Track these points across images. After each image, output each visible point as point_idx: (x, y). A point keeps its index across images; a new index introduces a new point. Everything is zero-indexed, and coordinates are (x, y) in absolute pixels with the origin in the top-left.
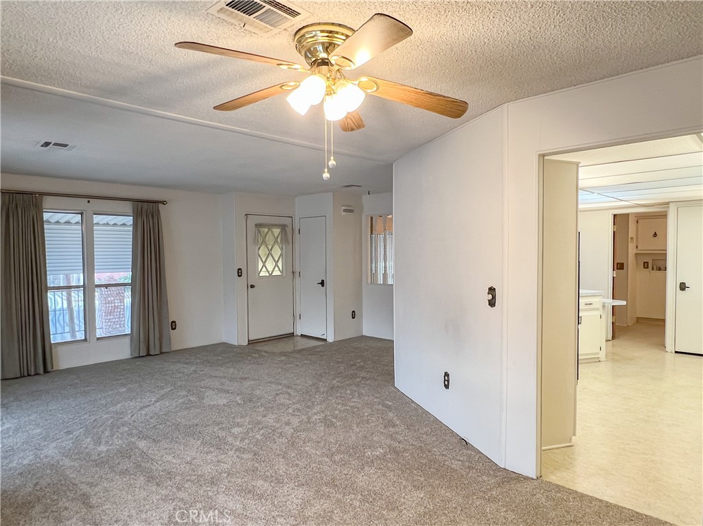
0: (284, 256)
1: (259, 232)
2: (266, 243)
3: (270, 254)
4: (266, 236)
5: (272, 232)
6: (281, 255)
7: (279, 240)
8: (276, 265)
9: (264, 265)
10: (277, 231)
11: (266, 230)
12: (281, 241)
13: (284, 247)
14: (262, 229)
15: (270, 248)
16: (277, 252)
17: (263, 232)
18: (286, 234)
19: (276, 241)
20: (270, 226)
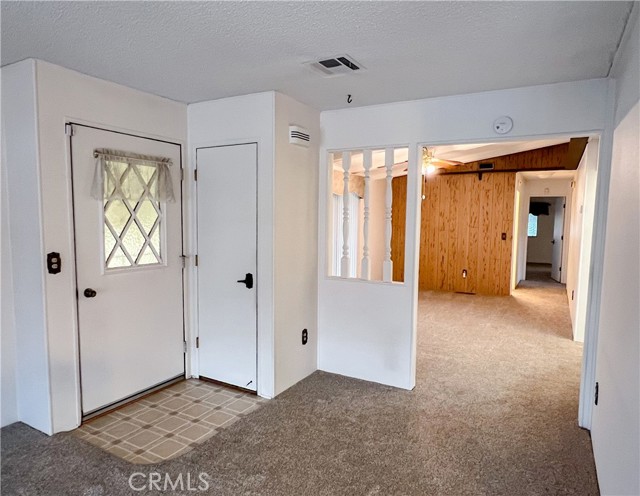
0: (164, 223)
1: (107, 168)
2: (123, 195)
3: (132, 218)
4: (122, 180)
5: (136, 170)
6: (158, 222)
7: (153, 190)
8: (148, 243)
9: (118, 244)
10: (147, 171)
11: (124, 166)
12: (158, 193)
13: (164, 206)
14: (112, 164)
15: (133, 205)
16: (148, 215)
17: (115, 169)
18: (168, 178)
19: (146, 193)
20: (134, 159)
